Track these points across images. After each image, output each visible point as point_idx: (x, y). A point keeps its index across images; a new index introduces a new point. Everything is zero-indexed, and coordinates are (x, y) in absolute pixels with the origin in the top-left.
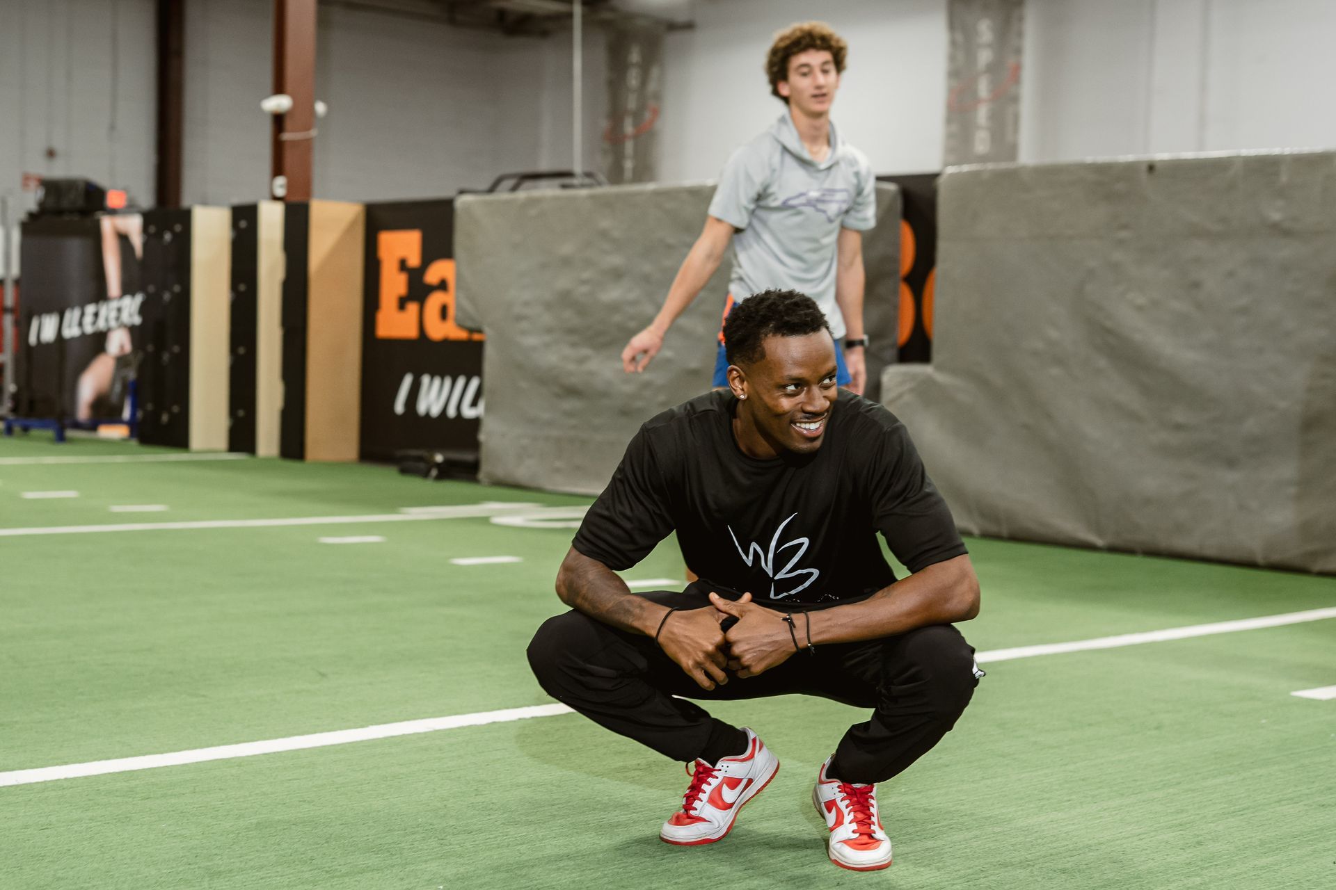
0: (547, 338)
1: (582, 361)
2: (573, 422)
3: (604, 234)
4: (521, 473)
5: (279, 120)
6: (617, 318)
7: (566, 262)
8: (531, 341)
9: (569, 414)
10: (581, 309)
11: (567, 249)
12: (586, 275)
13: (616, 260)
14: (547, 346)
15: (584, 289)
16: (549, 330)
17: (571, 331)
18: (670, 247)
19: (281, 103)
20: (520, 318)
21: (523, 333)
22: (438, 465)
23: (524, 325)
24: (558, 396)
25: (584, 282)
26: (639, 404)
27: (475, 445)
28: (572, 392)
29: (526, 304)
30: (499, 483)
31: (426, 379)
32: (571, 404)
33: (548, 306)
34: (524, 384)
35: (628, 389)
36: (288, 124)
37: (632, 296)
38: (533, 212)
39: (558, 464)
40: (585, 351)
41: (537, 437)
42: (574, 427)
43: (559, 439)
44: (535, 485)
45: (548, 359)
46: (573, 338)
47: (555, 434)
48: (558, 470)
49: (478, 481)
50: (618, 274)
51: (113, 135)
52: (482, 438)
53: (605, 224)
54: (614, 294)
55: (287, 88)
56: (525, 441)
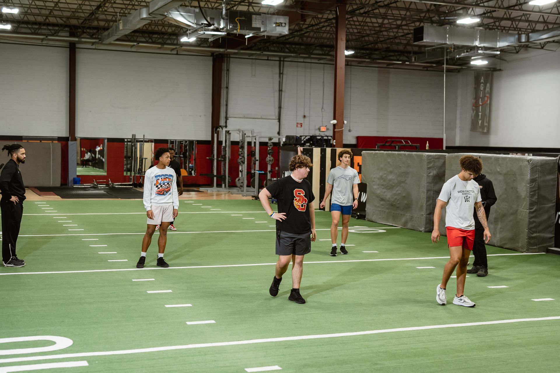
0: (378, 186)
1: (384, 192)
2: (383, 207)
3: (389, 163)
4: (373, 218)
5: (334, 125)
6: (391, 183)
7: (382, 169)
8: (375, 187)
9: (382, 205)
10: (384, 180)
11: (382, 166)
12: (385, 172)
13: (391, 169)
14: (378, 188)
16: (379, 185)
17: (383, 185)
18: (400, 167)
19: (335, 122)
20: (373, 181)
21: (374, 185)
22: (358, 215)
23: (374, 183)
24: (380, 200)
25: (385, 174)
26: (394, 203)
27: (365, 211)
28: (382, 200)
29: (374, 178)
30: (369, 221)
31: (363, 193)
32: (382, 203)
33: (378, 179)
34: (374, 197)
35: (393, 200)
36: (336, 126)
37: (393, 178)
38: (376, 156)
39: (380, 217)
40: (384, 190)
41: (376, 210)
42: (383, 208)
43: (380, 211)
44: (375, 221)
45: (378, 192)
46: (383, 187)
47: (380, 209)
48: (380, 218)
49: (365, 220)
50: (391, 172)
51: (323, 110)
52: (366, 209)
53: (389, 160)
54: (390, 177)
55: (336, 118)
56: (374, 211)
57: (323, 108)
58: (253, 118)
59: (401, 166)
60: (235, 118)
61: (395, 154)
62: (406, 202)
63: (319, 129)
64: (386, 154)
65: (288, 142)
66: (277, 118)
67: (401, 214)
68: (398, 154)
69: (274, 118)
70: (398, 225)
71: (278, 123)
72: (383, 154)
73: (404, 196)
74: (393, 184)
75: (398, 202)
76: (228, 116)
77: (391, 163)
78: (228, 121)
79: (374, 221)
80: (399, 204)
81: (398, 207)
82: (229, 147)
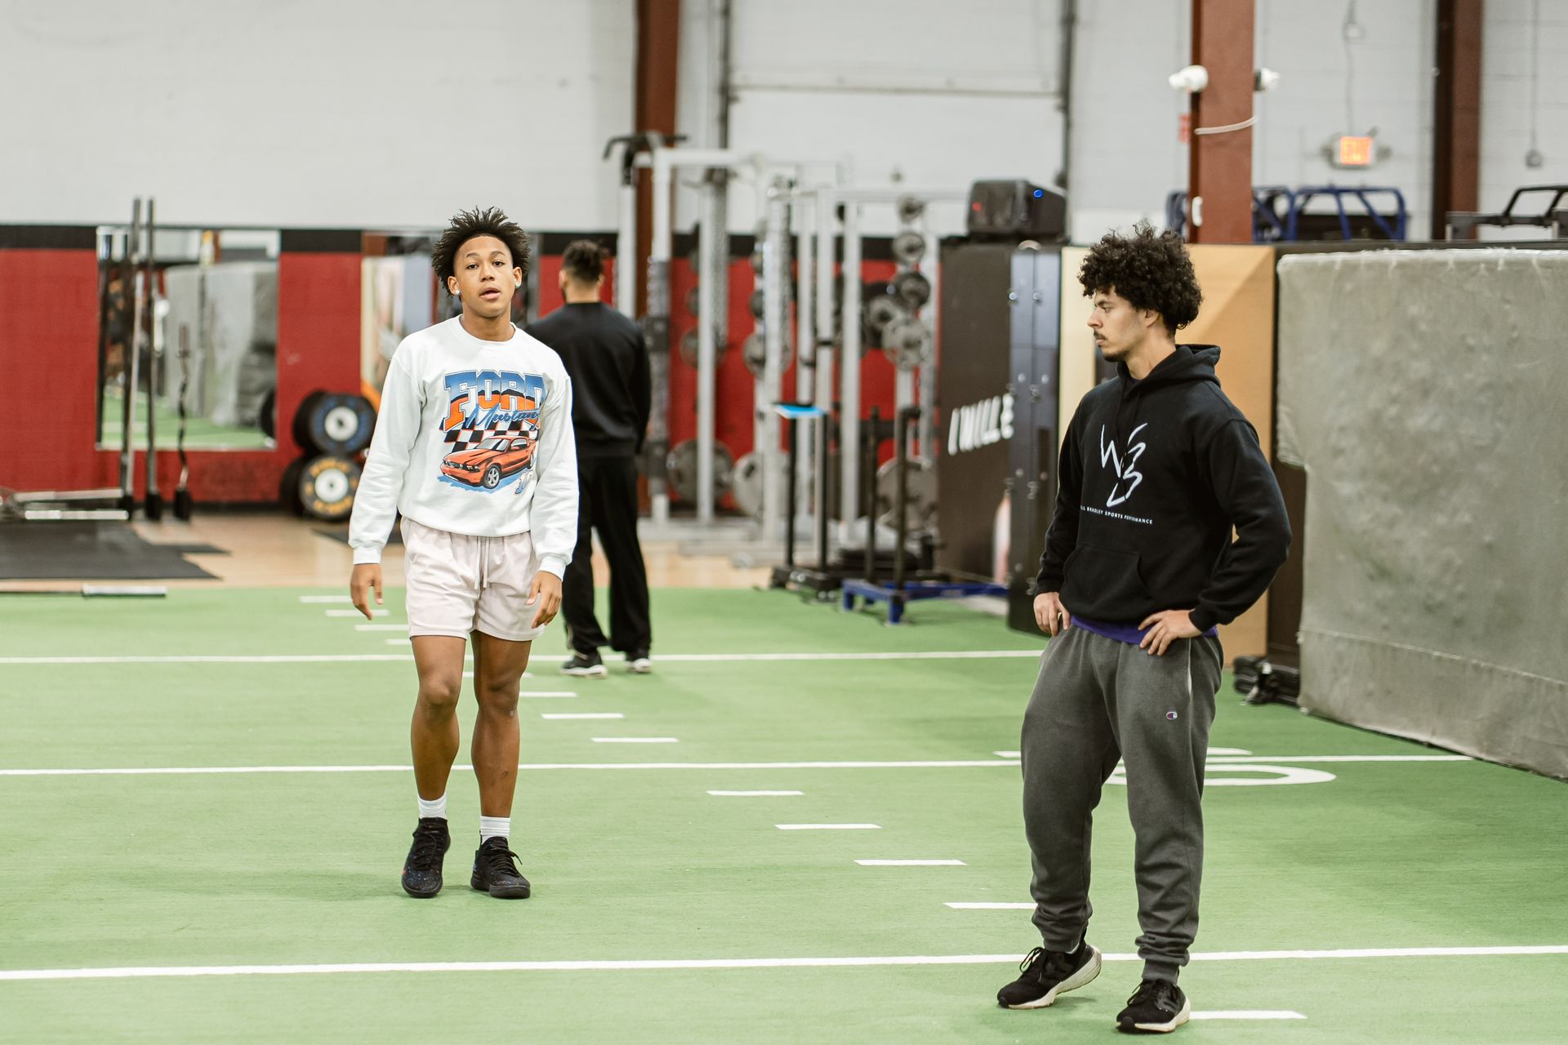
0: (1361, 485)
1: (1391, 524)
3: (1412, 324)
4: (1337, 697)
5: (1195, 100)
6: (1423, 458)
7: (1378, 366)
8: (1346, 489)
9: (1382, 607)
10: (1391, 442)
11: (1378, 347)
12: (1395, 389)
13: (1423, 368)
14: (1361, 497)
15: (1393, 411)
16: (1363, 474)
18: (1470, 349)
19: (1197, 77)
20: (1338, 452)
21: (1340, 476)
22: (1263, 678)
23: (1340, 462)
24: (1371, 578)
25: (1394, 400)
26: (1440, 596)
28: (1382, 573)
29: (1342, 429)
30: (1314, 713)
32: (1383, 591)
33: (1362, 434)
34: (1341, 557)
35: (1432, 571)
36: (1205, 108)
37: (1437, 425)
38: (1349, 286)
39: (1371, 686)
40: (1395, 509)
41: (1351, 642)
42: (1385, 628)
43: (1373, 645)
44: (1345, 718)
45: (1361, 518)
46: (1384, 488)
47: (1369, 637)
48: (1370, 694)
49: (1295, 705)
50: (1425, 390)
51: (1353, 32)
52: (1301, 640)
53: (1414, 310)
54: (1421, 420)
55: (1207, 52)
56: (1341, 647)
57: (1350, 19)
58: (899, 91)
59: (1471, 341)
60: (783, 88)
61: (1444, 264)
62: (1498, 584)
63: (1328, 154)
64: (1401, 266)
65: (982, 221)
66: (1054, 84)
67: (1476, 668)
68: (1461, 265)
69: (1035, 85)
70: (1459, 739)
71: (1058, 118)
72: (1384, 266)
73: (1489, 547)
74: (1436, 469)
75: (1460, 588)
76: (737, 78)
77: (1423, 327)
78: (736, 111)
79: (1338, 714)
80: (1462, 597)
81: (1458, 622)
82: (716, 267)
